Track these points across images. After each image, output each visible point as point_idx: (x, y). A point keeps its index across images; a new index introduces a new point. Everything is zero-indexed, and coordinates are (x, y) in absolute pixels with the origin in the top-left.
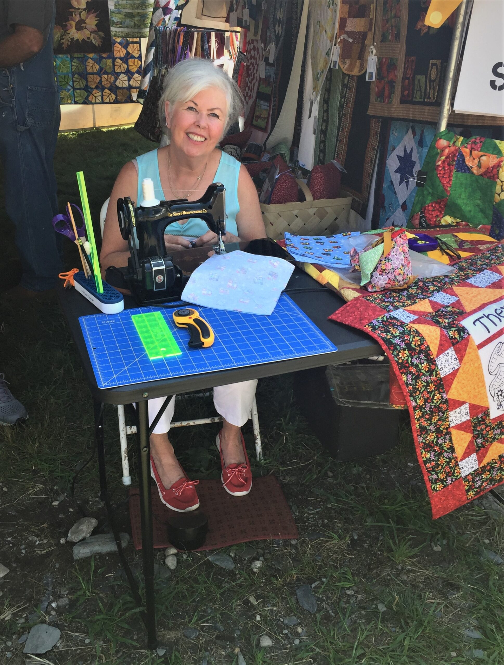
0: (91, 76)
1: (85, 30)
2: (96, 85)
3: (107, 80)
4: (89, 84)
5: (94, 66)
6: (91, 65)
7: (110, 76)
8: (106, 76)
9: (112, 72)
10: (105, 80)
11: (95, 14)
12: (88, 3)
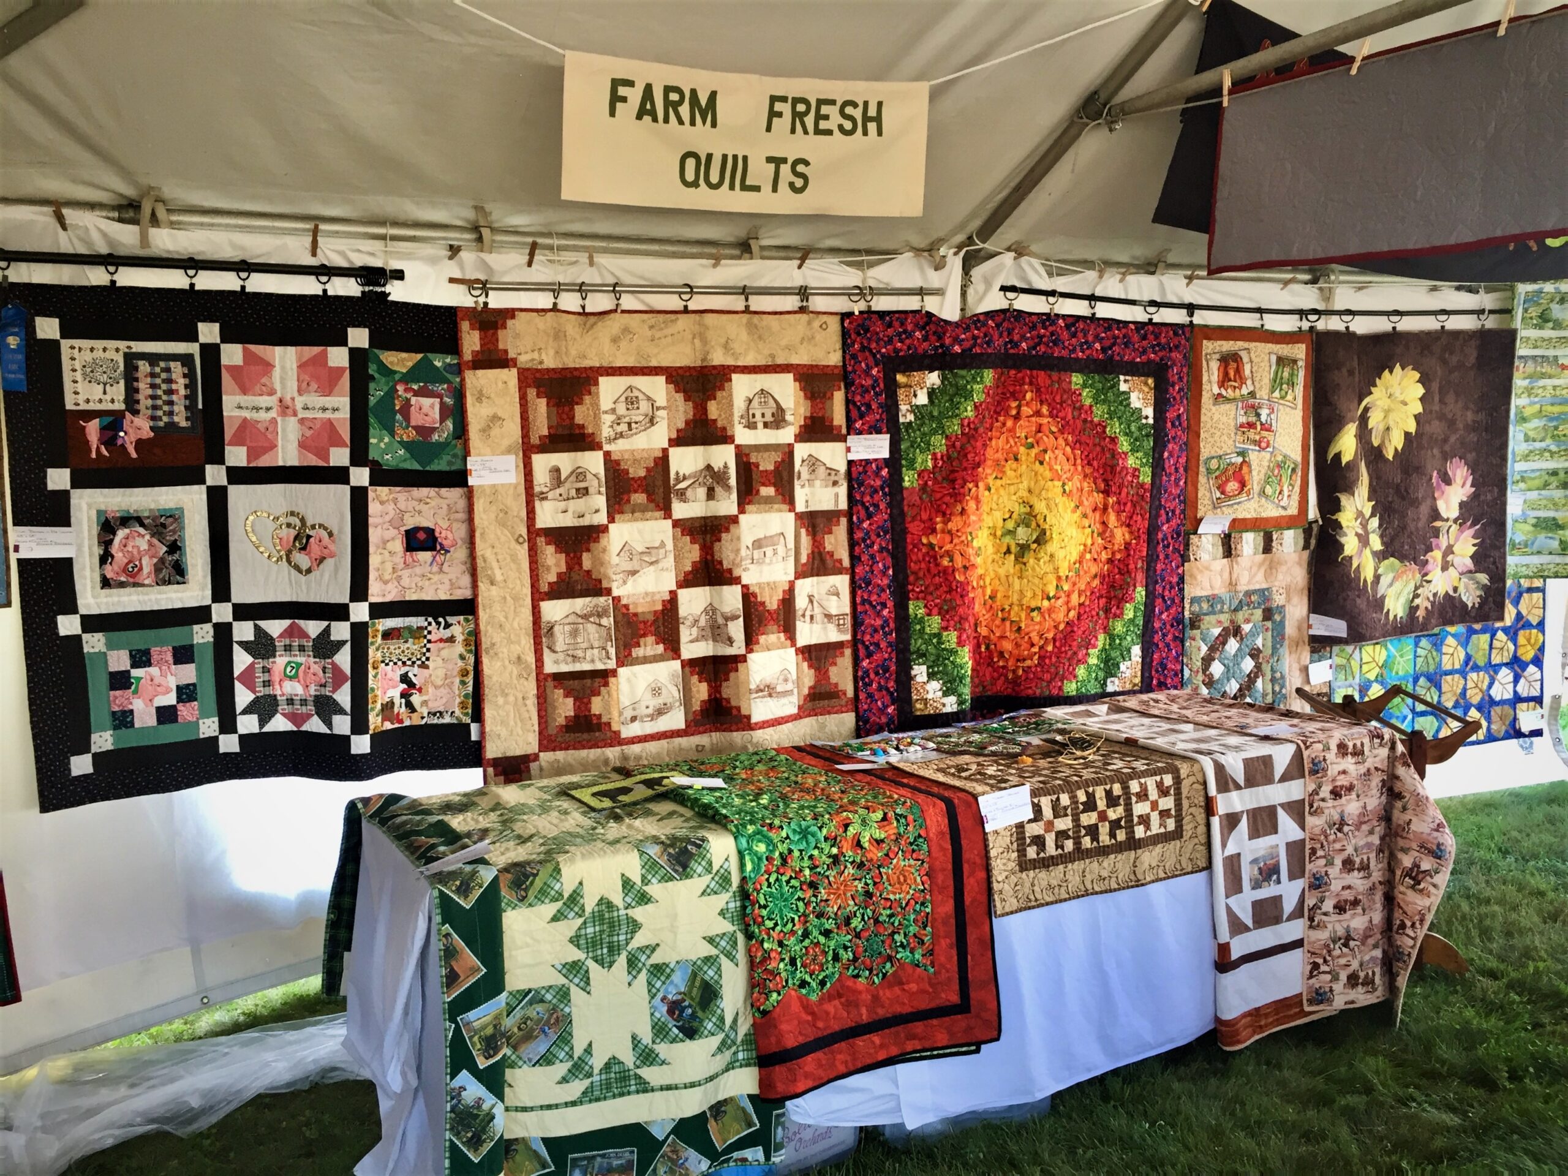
0: (1449, 678)
1: (1452, 569)
2: (1455, 699)
3: (1477, 686)
4: (1443, 698)
5: (1455, 655)
6: (1451, 650)
7: (1482, 675)
8: (1475, 676)
9: (1486, 665)
10: (1473, 685)
11: (1472, 531)
12: (1462, 505)
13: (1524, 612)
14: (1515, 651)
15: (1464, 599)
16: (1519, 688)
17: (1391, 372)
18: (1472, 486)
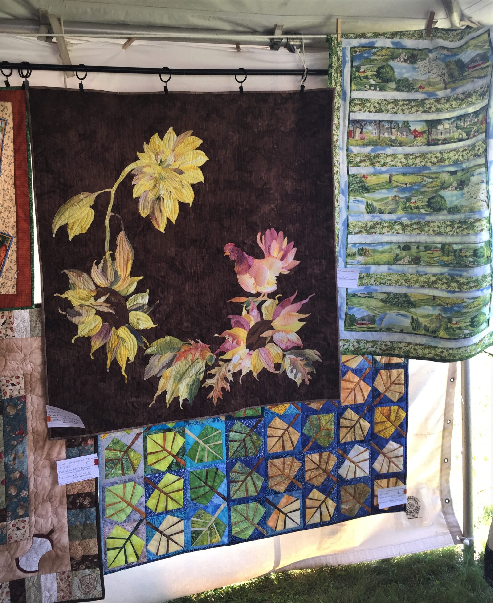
0: (278, 462)
1: (269, 346)
2: (287, 482)
3: (319, 467)
4: (271, 483)
5: (286, 437)
6: (280, 432)
7: (325, 455)
8: (316, 457)
9: (331, 445)
10: (313, 466)
11: (298, 306)
12: (280, 279)
13: (381, 389)
14: (372, 428)
15: (291, 376)
16: (377, 465)
17: (162, 137)
18: (296, 258)
